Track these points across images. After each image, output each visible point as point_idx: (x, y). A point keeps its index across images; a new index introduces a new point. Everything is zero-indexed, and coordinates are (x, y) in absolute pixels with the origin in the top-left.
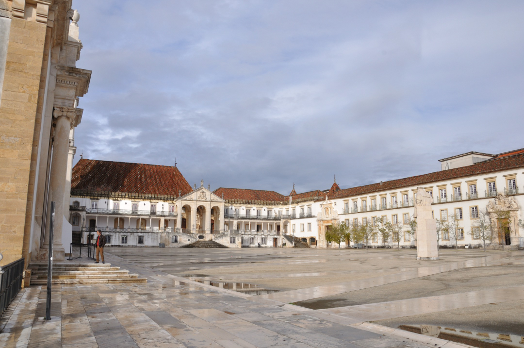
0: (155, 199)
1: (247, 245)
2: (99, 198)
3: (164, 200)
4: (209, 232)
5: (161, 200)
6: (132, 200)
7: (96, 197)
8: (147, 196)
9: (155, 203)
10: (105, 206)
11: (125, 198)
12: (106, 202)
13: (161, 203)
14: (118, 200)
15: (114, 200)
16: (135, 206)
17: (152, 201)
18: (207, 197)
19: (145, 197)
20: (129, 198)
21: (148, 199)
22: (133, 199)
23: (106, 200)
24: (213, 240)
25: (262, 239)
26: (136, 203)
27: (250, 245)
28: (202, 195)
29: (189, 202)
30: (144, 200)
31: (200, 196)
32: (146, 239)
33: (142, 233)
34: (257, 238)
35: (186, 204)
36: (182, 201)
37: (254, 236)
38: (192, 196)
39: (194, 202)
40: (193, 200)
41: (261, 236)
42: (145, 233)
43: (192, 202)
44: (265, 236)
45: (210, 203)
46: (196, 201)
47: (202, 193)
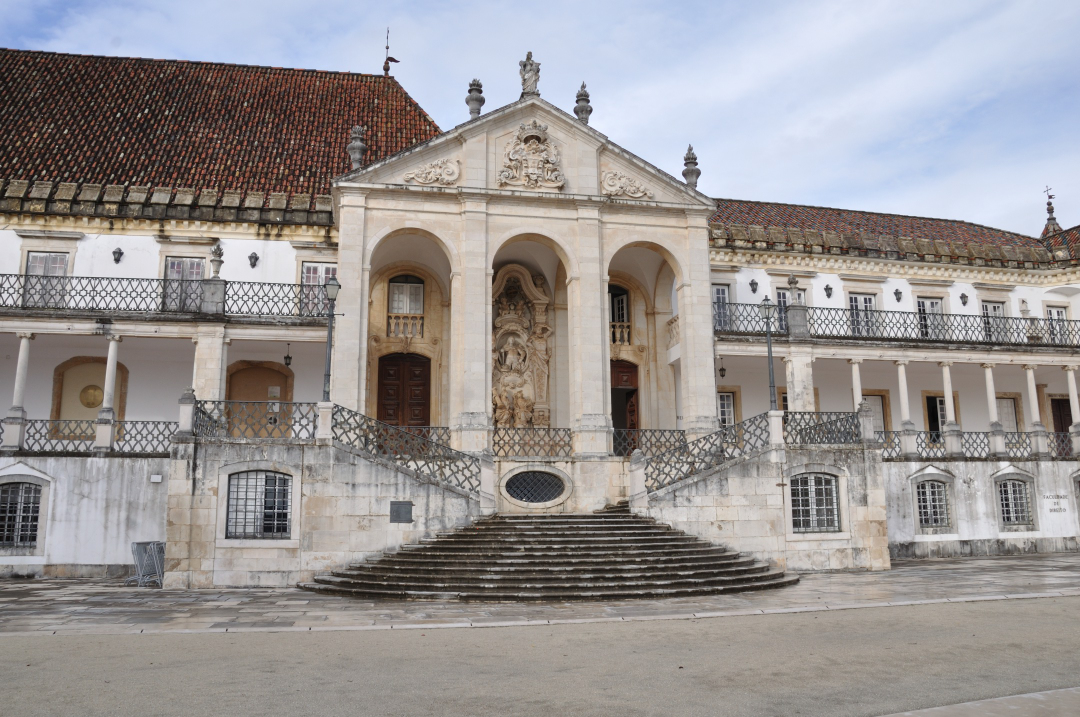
0: (194, 212)
1: (900, 538)
3: (262, 223)
4: (603, 443)
5: (239, 221)
6: (28, 225)
8: (137, 196)
9: (193, 242)
13: (238, 242)
17: (171, 228)
18: (569, 172)
19: (123, 204)
21: (141, 218)
22: (35, 215)
24: (640, 508)
25: (1002, 484)
26: (53, 246)
27: (919, 538)
28: (533, 160)
29: (428, 206)
30: (118, 225)
31: (516, 165)
32: (61, 509)
33: (31, 460)
34: (968, 482)
35: (408, 224)
36: (372, 203)
37: (942, 465)
38: (453, 167)
39: (469, 205)
40: (457, 197)
41: (990, 467)
42: (51, 461)
43: (453, 208)
44: (1021, 464)
45: (594, 213)
46: (491, 199)
47: (533, 144)
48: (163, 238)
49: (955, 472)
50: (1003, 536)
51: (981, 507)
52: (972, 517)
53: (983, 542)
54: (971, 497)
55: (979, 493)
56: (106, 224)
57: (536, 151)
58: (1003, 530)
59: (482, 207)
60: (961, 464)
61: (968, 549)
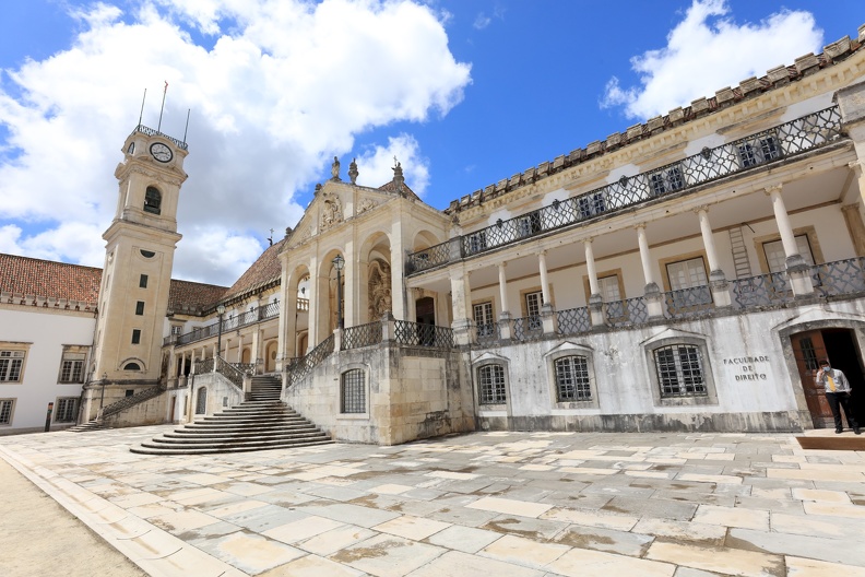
1: (537, 412)
6: (260, 297)
11: (251, 296)
12: (231, 317)
14: (243, 306)
15: (239, 308)
19: (277, 281)
20: (256, 293)
22: (261, 293)
23: (231, 312)
26: (264, 302)
27: (555, 412)
28: (329, 212)
29: (304, 252)
30: (275, 289)
34: (611, 354)
35: (299, 264)
36: (290, 259)
37: (578, 340)
39: (312, 246)
40: (308, 244)
41: (639, 335)
43: (310, 250)
44: (683, 326)
45: (351, 228)
47: (328, 205)
49: (594, 345)
50: (658, 411)
51: (627, 379)
52: (617, 390)
53: (632, 417)
54: (615, 369)
55: (625, 365)
56: (272, 290)
58: (659, 404)
60: (601, 336)
61: (611, 424)
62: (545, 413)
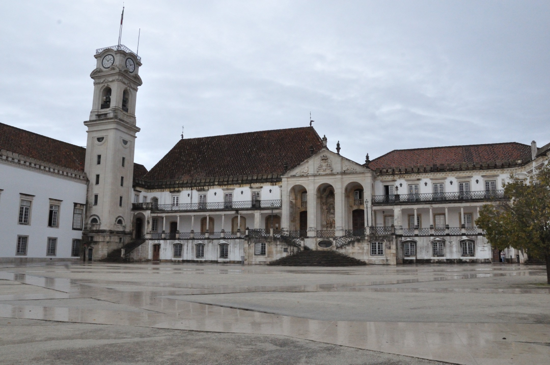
0: (257, 181)
2: (180, 189)
3: (272, 182)
5: (267, 182)
6: (225, 187)
7: (176, 189)
9: (257, 188)
10: (188, 200)
11: (214, 185)
12: (189, 195)
13: (267, 187)
14: (204, 190)
15: (199, 190)
16: (228, 197)
17: (253, 185)
18: (334, 166)
19: (242, 180)
20: (220, 184)
21: (246, 183)
22: (225, 185)
23: (189, 192)
24: (334, 249)
26: (229, 192)
27: (432, 258)
28: (324, 164)
29: (301, 179)
30: (241, 185)
31: (321, 166)
32: (231, 250)
33: (226, 240)
34: (451, 242)
35: (297, 184)
36: (289, 180)
37: (442, 237)
38: (307, 168)
39: (310, 178)
40: (307, 176)
41: (459, 238)
42: (229, 240)
43: (307, 179)
44: (470, 237)
45: (340, 176)
46: (315, 176)
47: (324, 161)
48: (251, 188)
49: (446, 239)
50: (462, 258)
51: (455, 249)
52: (451, 252)
53: (454, 260)
54: (451, 246)
55: (454, 245)
56: (239, 185)
57: (325, 162)
58: (462, 256)
59: (313, 178)
60: (448, 237)
61: (449, 261)
62: (429, 258)
